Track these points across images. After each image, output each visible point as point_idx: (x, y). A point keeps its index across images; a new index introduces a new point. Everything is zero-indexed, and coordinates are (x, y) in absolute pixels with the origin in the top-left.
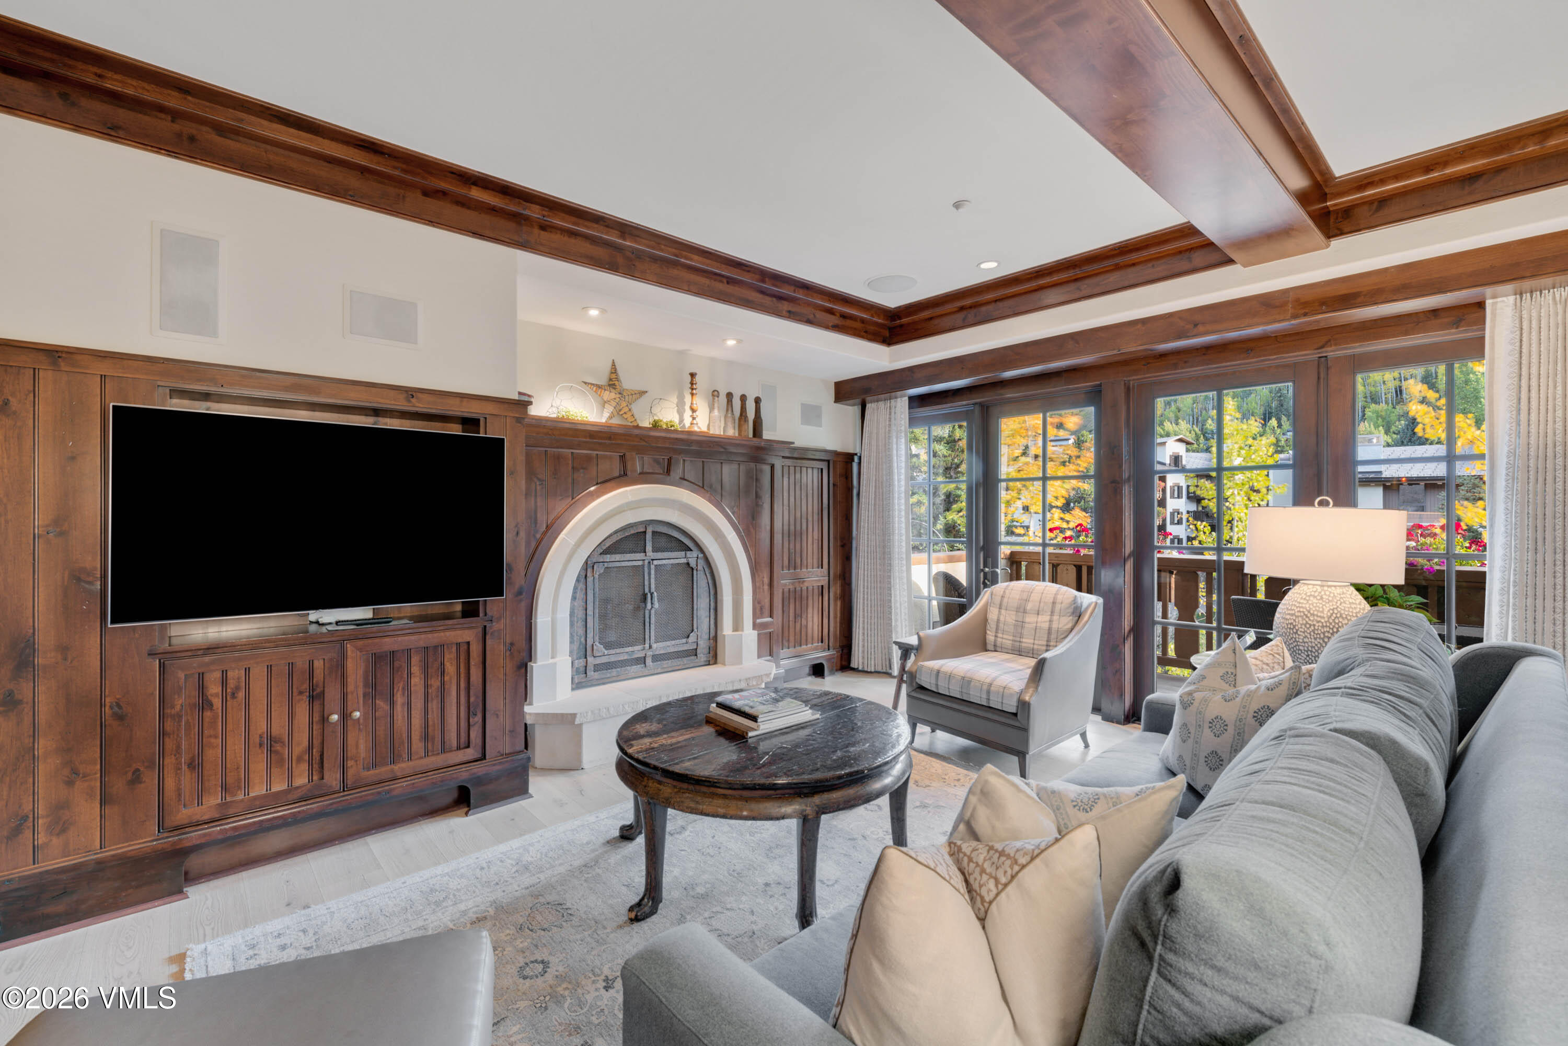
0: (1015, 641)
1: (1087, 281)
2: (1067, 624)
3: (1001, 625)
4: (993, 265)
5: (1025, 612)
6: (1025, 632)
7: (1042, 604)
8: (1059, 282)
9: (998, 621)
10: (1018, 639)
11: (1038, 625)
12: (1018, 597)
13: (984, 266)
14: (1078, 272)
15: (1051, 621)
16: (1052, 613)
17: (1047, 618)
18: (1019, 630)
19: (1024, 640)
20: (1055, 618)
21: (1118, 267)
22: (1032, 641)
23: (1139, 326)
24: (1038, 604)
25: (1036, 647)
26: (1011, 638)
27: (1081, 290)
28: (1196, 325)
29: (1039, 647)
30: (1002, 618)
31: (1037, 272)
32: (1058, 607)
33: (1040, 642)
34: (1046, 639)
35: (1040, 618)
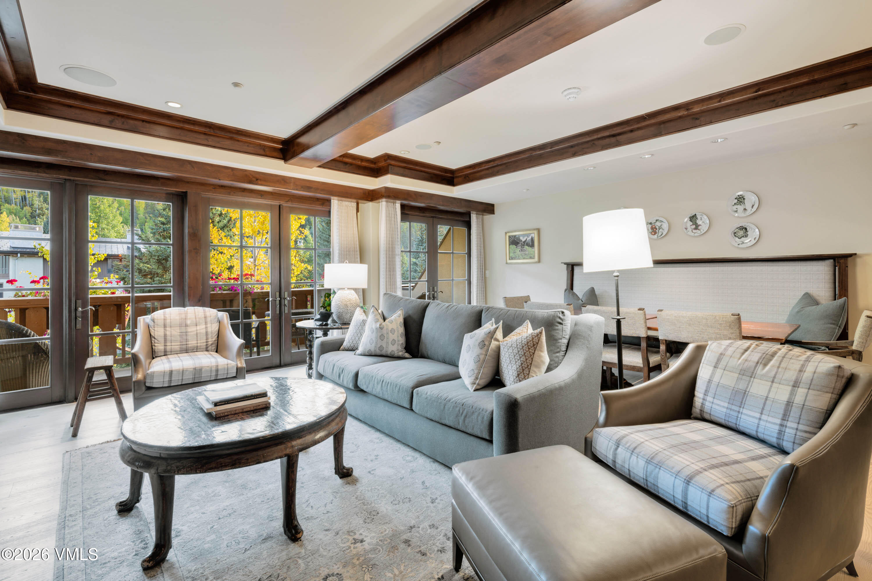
0: (182, 345)
1: (212, 138)
2: (216, 327)
3: (169, 338)
4: (178, 106)
5: (186, 326)
6: (189, 338)
7: (197, 319)
8: (193, 130)
9: (165, 335)
10: (185, 343)
11: (198, 332)
12: (178, 318)
13: (170, 104)
14: (211, 132)
15: (206, 328)
16: (206, 323)
17: (204, 326)
18: (185, 337)
19: (189, 343)
20: (209, 325)
21: (231, 139)
22: (196, 342)
23: (230, 171)
24: (194, 320)
25: (199, 345)
26: (179, 344)
27: (208, 141)
28: (257, 180)
29: (201, 344)
30: (168, 333)
31: (187, 120)
32: (209, 319)
33: (201, 341)
34: (205, 338)
35: (198, 328)
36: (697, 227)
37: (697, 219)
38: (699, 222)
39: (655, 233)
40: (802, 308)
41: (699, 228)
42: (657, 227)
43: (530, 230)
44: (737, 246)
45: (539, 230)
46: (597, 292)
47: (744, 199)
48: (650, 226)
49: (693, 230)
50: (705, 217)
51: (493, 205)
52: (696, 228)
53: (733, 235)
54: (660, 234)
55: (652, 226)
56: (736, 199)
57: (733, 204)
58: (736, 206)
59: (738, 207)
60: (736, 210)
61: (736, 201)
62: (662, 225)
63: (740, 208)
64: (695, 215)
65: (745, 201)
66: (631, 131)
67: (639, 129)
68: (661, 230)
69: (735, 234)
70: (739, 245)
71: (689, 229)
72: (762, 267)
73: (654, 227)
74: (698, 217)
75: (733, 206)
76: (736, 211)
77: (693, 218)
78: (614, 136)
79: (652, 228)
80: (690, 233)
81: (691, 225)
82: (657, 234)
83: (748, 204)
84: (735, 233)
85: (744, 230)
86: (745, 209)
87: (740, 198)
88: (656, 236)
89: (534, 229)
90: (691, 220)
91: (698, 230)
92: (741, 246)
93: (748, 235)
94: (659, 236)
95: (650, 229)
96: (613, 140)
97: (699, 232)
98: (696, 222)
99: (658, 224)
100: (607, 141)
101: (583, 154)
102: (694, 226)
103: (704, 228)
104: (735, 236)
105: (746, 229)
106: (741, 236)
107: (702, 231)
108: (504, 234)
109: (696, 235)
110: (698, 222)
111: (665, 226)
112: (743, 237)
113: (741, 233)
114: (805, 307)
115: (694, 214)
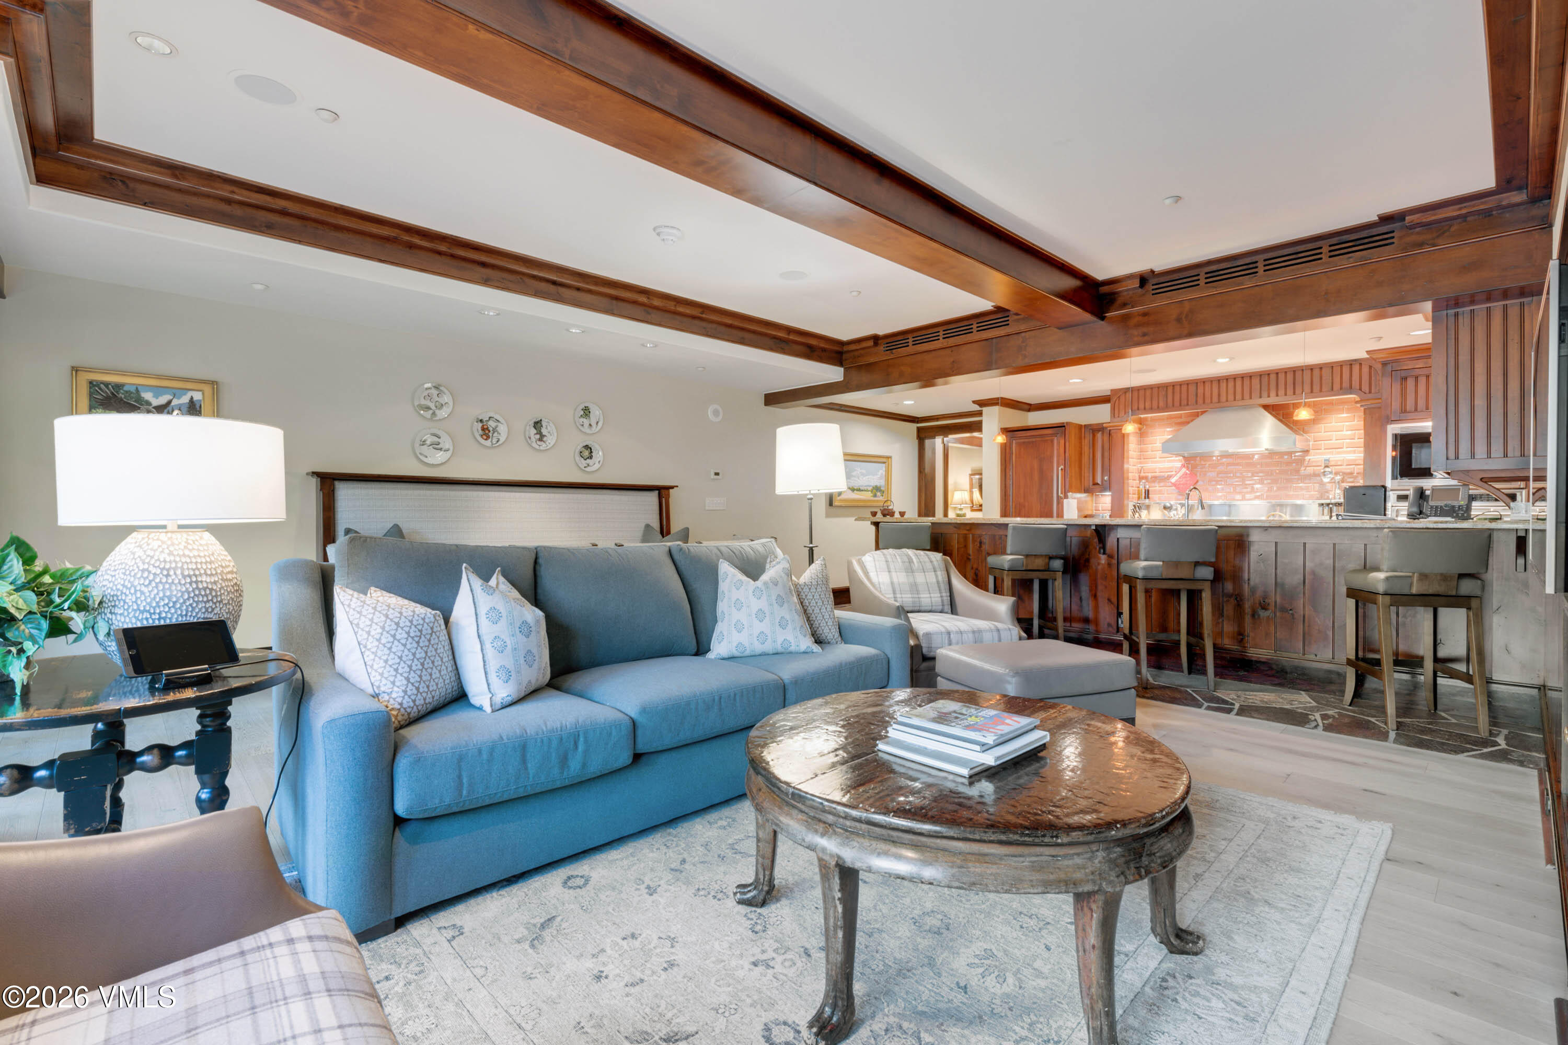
36: (542, 438)
37: (542, 426)
38: (544, 431)
39: (488, 437)
41: (545, 439)
42: (491, 429)
43: (185, 380)
44: (583, 468)
45: (216, 388)
47: (589, 412)
48: (480, 425)
49: (538, 442)
50: (551, 424)
52: (541, 440)
53: (578, 454)
54: (494, 440)
55: (482, 425)
56: (582, 410)
57: (579, 416)
58: (582, 420)
59: (585, 420)
60: (582, 424)
61: (582, 412)
62: (497, 426)
63: (586, 422)
64: (541, 420)
65: (591, 414)
66: (578, 289)
67: (590, 291)
68: (495, 434)
69: (581, 454)
70: (585, 468)
71: (533, 439)
73: (485, 427)
74: (544, 424)
75: (579, 418)
76: (582, 426)
77: (537, 424)
78: (554, 283)
79: (483, 429)
80: (535, 446)
81: (535, 434)
82: (490, 440)
83: (593, 419)
84: (581, 452)
85: (589, 449)
86: (590, 425)
87: (586, 410)
88: (488, 442)
89: (201, 382)
90: (535, 427)
91: (543, 443)
92: (588, 469)
93: (593, 457)
94: (492, 442)
95: (479, 429)
96: (552, 288)
97: (544, 445)
98: (541, 431)
99: (492, 424)
100: (543, 286)
101: (497, 287)
102: (538, 436)
103: (551, 440)
104: (581, 456)
105: (591, 449)
106: (586, 457)
107: (547, 443)
109: (541, 448)
111: (503, 429)
112: (589, 458)
113: (586, 453)
115: (539, 419)
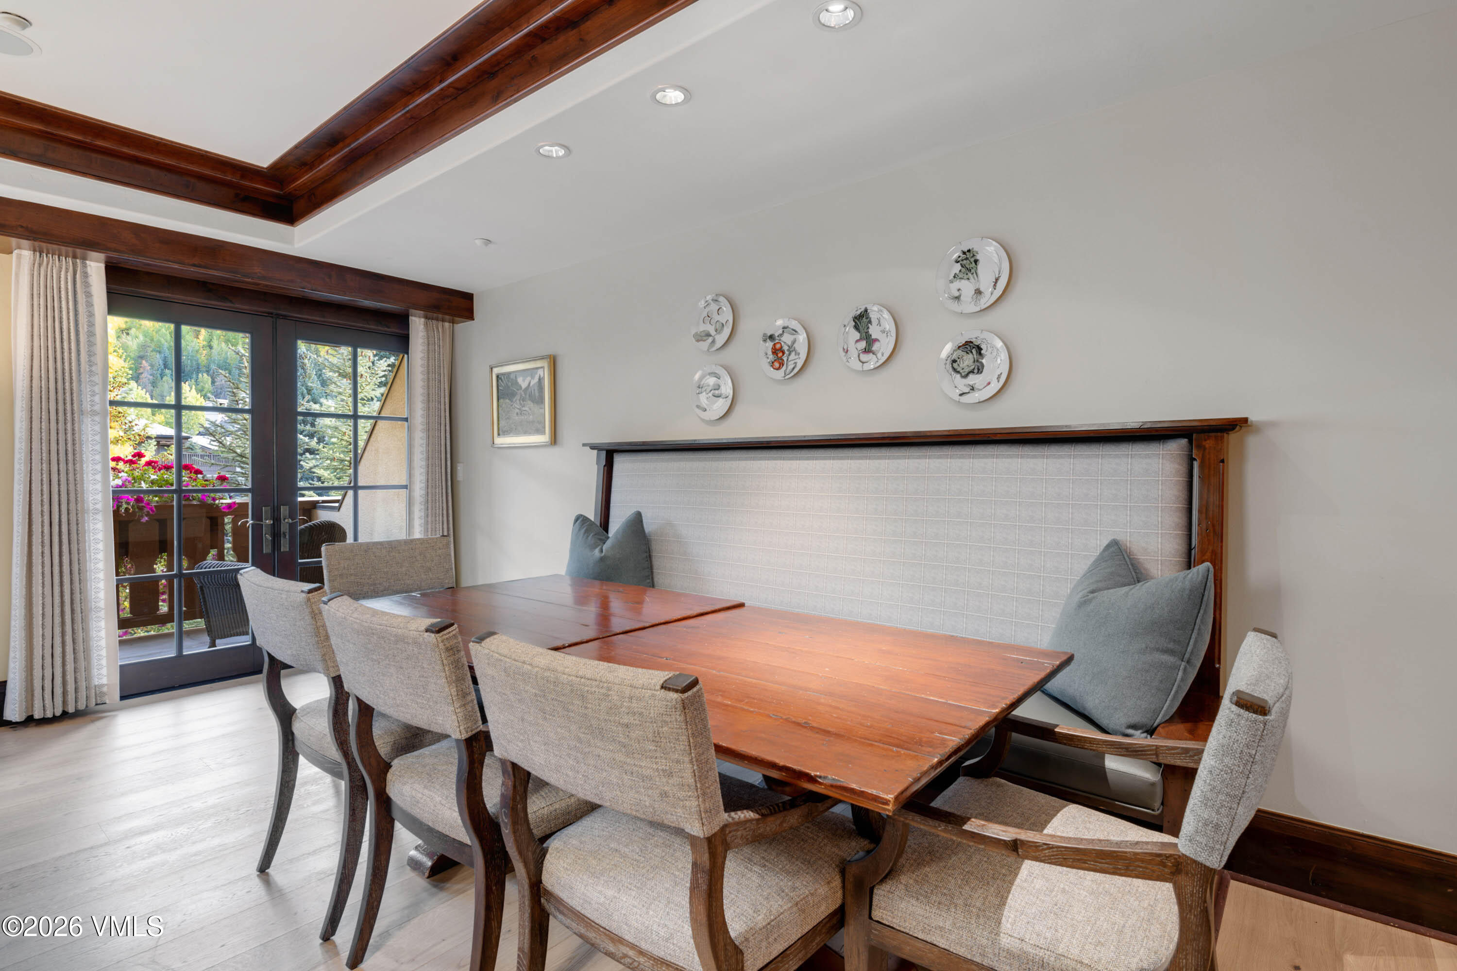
36: (869, 345)
37: (870, 322)
38: (874, 331)
39: (781, 365)
40: (1093, 592)
41: (875, 347)
42: (785, 348)
43: (535, 359)
44: (957, 398)
45: (553, 362)
46: (649, 526)
47: (976, 261)
48: (770, 344)
49: (861, 355)
50: (887, 313)
51: (468, 298)
52: (867, 350)
53: (949, 366)
54: (790, 367)
55: (775, 345)
56: (957, 262)
57: (951, 277)
58: (957, 284)
59: (963, 284)
60: (957, 294)
61: (958, 267)
62: (794, 342)
63: (967, 287)
64: (866, 310)
65: (980, 266)
68: (792, 356)
69: (955, 365)
70: (961, 395)
71: (853, 353)
72: (1009, 460)
73: (778, 346)
74: (873, 316)
75: (951, 282)
76: (958, 298)
77: (861, 320)
79: (775, 351)
80: (855, 364)
81: (857, 341)
82: (784, 368)
83: (985, 274)
84: (954, 361)
85: (974, 351)
86: (978, 292)
87: (967, 259)
88: (781, 372)
89: (542, 358)
90: (856, 327)
91: (871, 354)
92: (965, 399)
93: (983, 366)
94: (788, 371)
95: (770, 352)
97: (873, 358)
98: (867, 332)
99: (787, 339)
102: (863, 344)
103: (884, 346)
104: (955, 370)
105: (979, 349)
106: (967, 370)
107: (879, 355)
108: (488, 369)
109: (867, 367)
110: (871, 331)
111: (801, 344)
112: (972, 372)
113: (968, 361)
114: (1100, 590)
115: (863, 310)
